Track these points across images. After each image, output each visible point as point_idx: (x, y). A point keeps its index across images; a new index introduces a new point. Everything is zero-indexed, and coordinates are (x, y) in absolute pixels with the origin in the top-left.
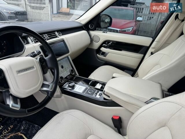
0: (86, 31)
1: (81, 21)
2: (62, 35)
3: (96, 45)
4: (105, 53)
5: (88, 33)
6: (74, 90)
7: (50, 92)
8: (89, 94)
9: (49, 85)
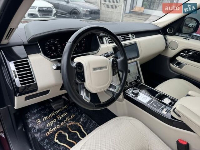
0: (163, 35)
1: (158, 23)
2: (135, 38)
3: (171, 53)
4: (181, 63)
5: (164, 37)
6: (137, 98)
7: (115, 94)
8: (154, 107)
9: (116, 87)
